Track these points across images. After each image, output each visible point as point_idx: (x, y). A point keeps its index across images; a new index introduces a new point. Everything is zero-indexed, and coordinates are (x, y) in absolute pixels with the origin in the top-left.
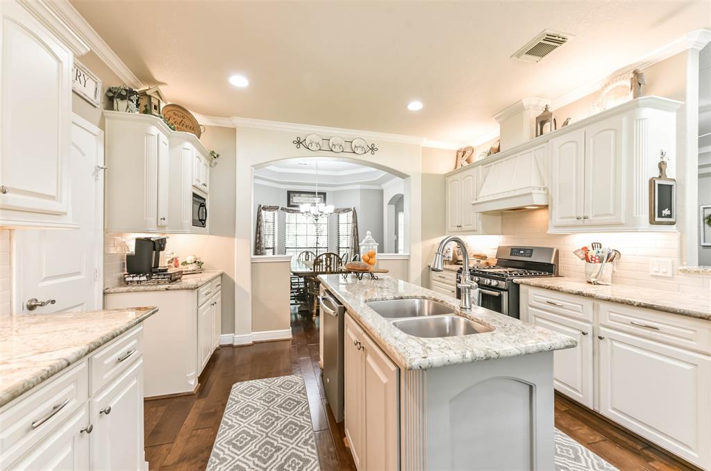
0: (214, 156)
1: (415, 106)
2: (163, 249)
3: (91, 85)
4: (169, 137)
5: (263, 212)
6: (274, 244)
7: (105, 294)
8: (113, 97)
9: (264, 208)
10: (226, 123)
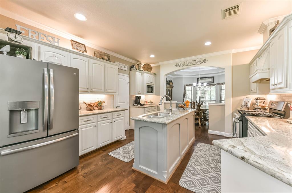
0: (155, 74)
1: (208, 44)
2: (140, 98)
3: (127, 67)
4: (141, 73)
5: (186, 87)
6: (192, 98)
7: (130, 107)
8: (131, 67)
9: (187, 85)
10: (158, 64)
